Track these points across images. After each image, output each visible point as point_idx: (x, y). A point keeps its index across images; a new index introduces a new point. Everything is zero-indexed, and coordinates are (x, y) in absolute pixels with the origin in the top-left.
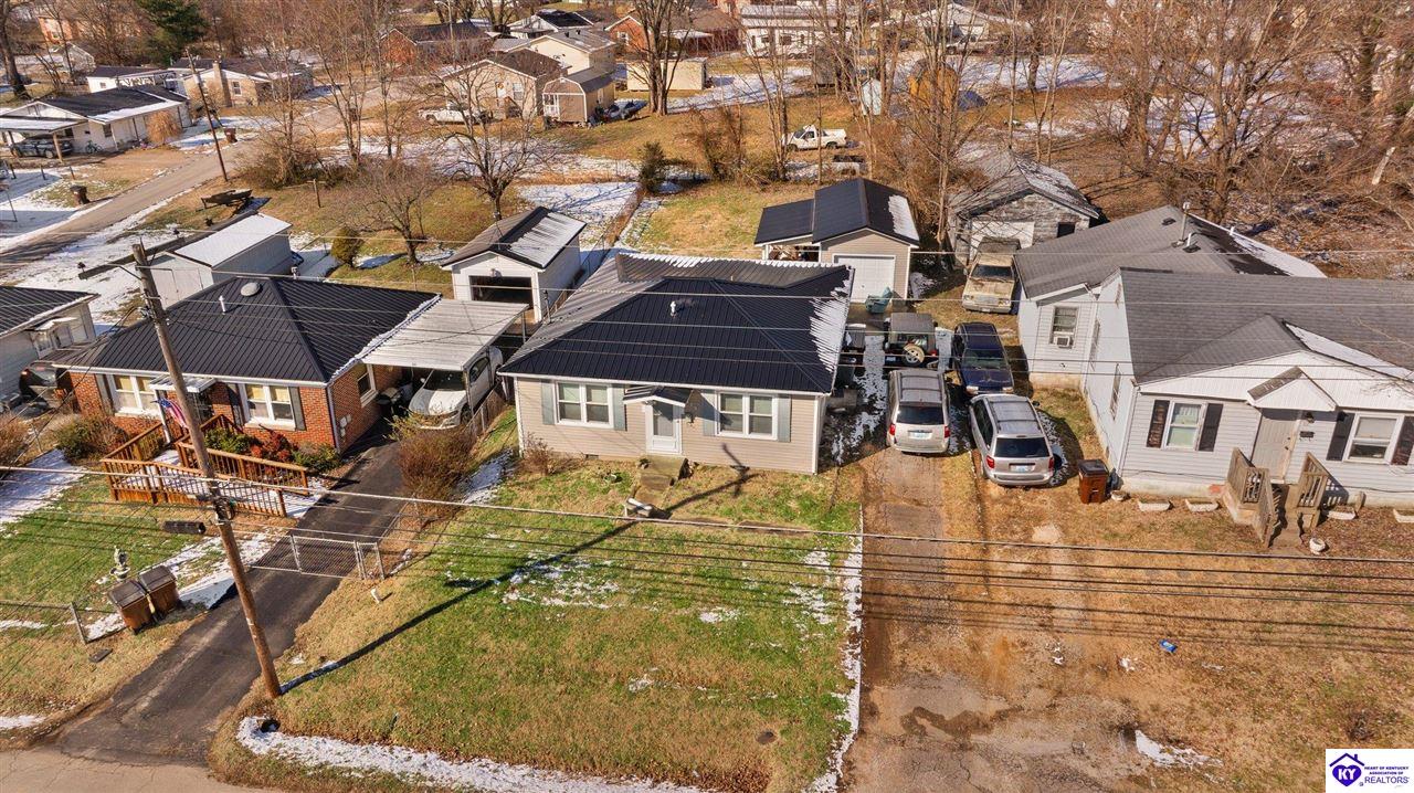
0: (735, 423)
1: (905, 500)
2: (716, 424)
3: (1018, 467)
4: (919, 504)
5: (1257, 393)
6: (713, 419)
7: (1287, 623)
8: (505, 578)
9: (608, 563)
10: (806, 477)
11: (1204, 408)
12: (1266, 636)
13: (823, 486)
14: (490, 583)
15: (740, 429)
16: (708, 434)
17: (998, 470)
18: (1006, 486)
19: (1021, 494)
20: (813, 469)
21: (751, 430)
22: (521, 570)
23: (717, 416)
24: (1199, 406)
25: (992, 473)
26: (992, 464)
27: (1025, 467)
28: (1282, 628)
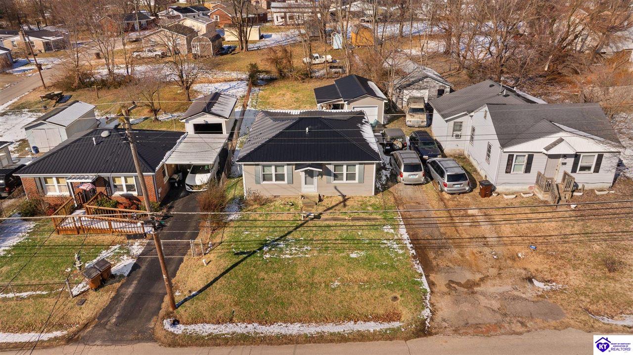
1: (413, 203)
2: (332, 178)
3: (456, 186)
4: (419, 204)
5: (547, 149)
6: (331, 176)
7: (572, 234)
8: (260, 249)
9: (302, 238)
10: (370, 197)
11: (527, 156)
12: (567, 240)
13: (378, 200)
14: (255, 252)
15: (342, 179)
17: (448, 188)
18: (452, 194)
19: (458, 197)
20: (373, 194)
21: (347, 180)
22: (267, 245)
24: (525, 156)
25: (446, 189)
26: (446, 185)
27: (459, 186)
28: (571, 236)
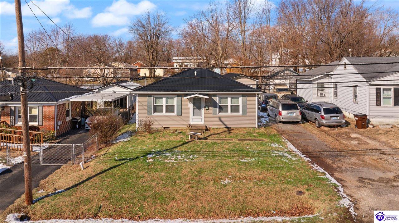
0: (225, 109)
2: (218, 110)
6: (217, 108)
15: (227, 112)
16: (215, 114)
21: (231, 112)
23: (218, 106)
